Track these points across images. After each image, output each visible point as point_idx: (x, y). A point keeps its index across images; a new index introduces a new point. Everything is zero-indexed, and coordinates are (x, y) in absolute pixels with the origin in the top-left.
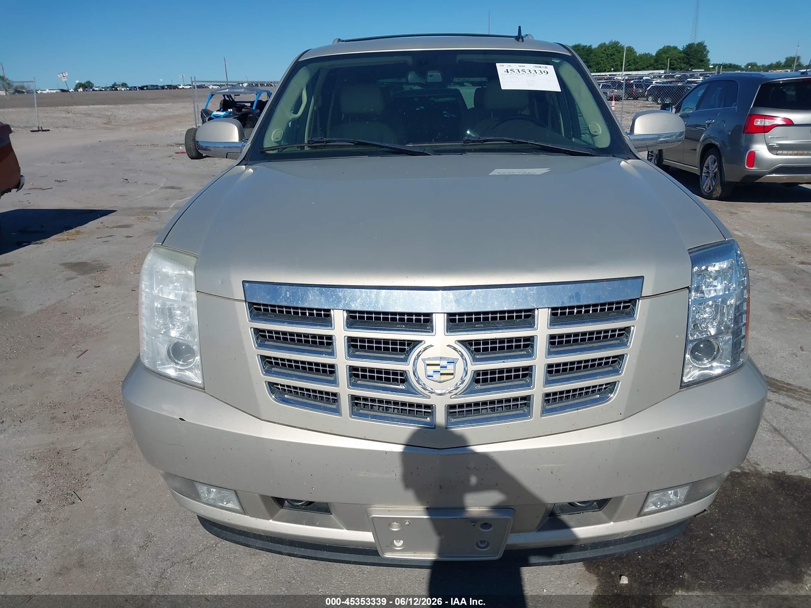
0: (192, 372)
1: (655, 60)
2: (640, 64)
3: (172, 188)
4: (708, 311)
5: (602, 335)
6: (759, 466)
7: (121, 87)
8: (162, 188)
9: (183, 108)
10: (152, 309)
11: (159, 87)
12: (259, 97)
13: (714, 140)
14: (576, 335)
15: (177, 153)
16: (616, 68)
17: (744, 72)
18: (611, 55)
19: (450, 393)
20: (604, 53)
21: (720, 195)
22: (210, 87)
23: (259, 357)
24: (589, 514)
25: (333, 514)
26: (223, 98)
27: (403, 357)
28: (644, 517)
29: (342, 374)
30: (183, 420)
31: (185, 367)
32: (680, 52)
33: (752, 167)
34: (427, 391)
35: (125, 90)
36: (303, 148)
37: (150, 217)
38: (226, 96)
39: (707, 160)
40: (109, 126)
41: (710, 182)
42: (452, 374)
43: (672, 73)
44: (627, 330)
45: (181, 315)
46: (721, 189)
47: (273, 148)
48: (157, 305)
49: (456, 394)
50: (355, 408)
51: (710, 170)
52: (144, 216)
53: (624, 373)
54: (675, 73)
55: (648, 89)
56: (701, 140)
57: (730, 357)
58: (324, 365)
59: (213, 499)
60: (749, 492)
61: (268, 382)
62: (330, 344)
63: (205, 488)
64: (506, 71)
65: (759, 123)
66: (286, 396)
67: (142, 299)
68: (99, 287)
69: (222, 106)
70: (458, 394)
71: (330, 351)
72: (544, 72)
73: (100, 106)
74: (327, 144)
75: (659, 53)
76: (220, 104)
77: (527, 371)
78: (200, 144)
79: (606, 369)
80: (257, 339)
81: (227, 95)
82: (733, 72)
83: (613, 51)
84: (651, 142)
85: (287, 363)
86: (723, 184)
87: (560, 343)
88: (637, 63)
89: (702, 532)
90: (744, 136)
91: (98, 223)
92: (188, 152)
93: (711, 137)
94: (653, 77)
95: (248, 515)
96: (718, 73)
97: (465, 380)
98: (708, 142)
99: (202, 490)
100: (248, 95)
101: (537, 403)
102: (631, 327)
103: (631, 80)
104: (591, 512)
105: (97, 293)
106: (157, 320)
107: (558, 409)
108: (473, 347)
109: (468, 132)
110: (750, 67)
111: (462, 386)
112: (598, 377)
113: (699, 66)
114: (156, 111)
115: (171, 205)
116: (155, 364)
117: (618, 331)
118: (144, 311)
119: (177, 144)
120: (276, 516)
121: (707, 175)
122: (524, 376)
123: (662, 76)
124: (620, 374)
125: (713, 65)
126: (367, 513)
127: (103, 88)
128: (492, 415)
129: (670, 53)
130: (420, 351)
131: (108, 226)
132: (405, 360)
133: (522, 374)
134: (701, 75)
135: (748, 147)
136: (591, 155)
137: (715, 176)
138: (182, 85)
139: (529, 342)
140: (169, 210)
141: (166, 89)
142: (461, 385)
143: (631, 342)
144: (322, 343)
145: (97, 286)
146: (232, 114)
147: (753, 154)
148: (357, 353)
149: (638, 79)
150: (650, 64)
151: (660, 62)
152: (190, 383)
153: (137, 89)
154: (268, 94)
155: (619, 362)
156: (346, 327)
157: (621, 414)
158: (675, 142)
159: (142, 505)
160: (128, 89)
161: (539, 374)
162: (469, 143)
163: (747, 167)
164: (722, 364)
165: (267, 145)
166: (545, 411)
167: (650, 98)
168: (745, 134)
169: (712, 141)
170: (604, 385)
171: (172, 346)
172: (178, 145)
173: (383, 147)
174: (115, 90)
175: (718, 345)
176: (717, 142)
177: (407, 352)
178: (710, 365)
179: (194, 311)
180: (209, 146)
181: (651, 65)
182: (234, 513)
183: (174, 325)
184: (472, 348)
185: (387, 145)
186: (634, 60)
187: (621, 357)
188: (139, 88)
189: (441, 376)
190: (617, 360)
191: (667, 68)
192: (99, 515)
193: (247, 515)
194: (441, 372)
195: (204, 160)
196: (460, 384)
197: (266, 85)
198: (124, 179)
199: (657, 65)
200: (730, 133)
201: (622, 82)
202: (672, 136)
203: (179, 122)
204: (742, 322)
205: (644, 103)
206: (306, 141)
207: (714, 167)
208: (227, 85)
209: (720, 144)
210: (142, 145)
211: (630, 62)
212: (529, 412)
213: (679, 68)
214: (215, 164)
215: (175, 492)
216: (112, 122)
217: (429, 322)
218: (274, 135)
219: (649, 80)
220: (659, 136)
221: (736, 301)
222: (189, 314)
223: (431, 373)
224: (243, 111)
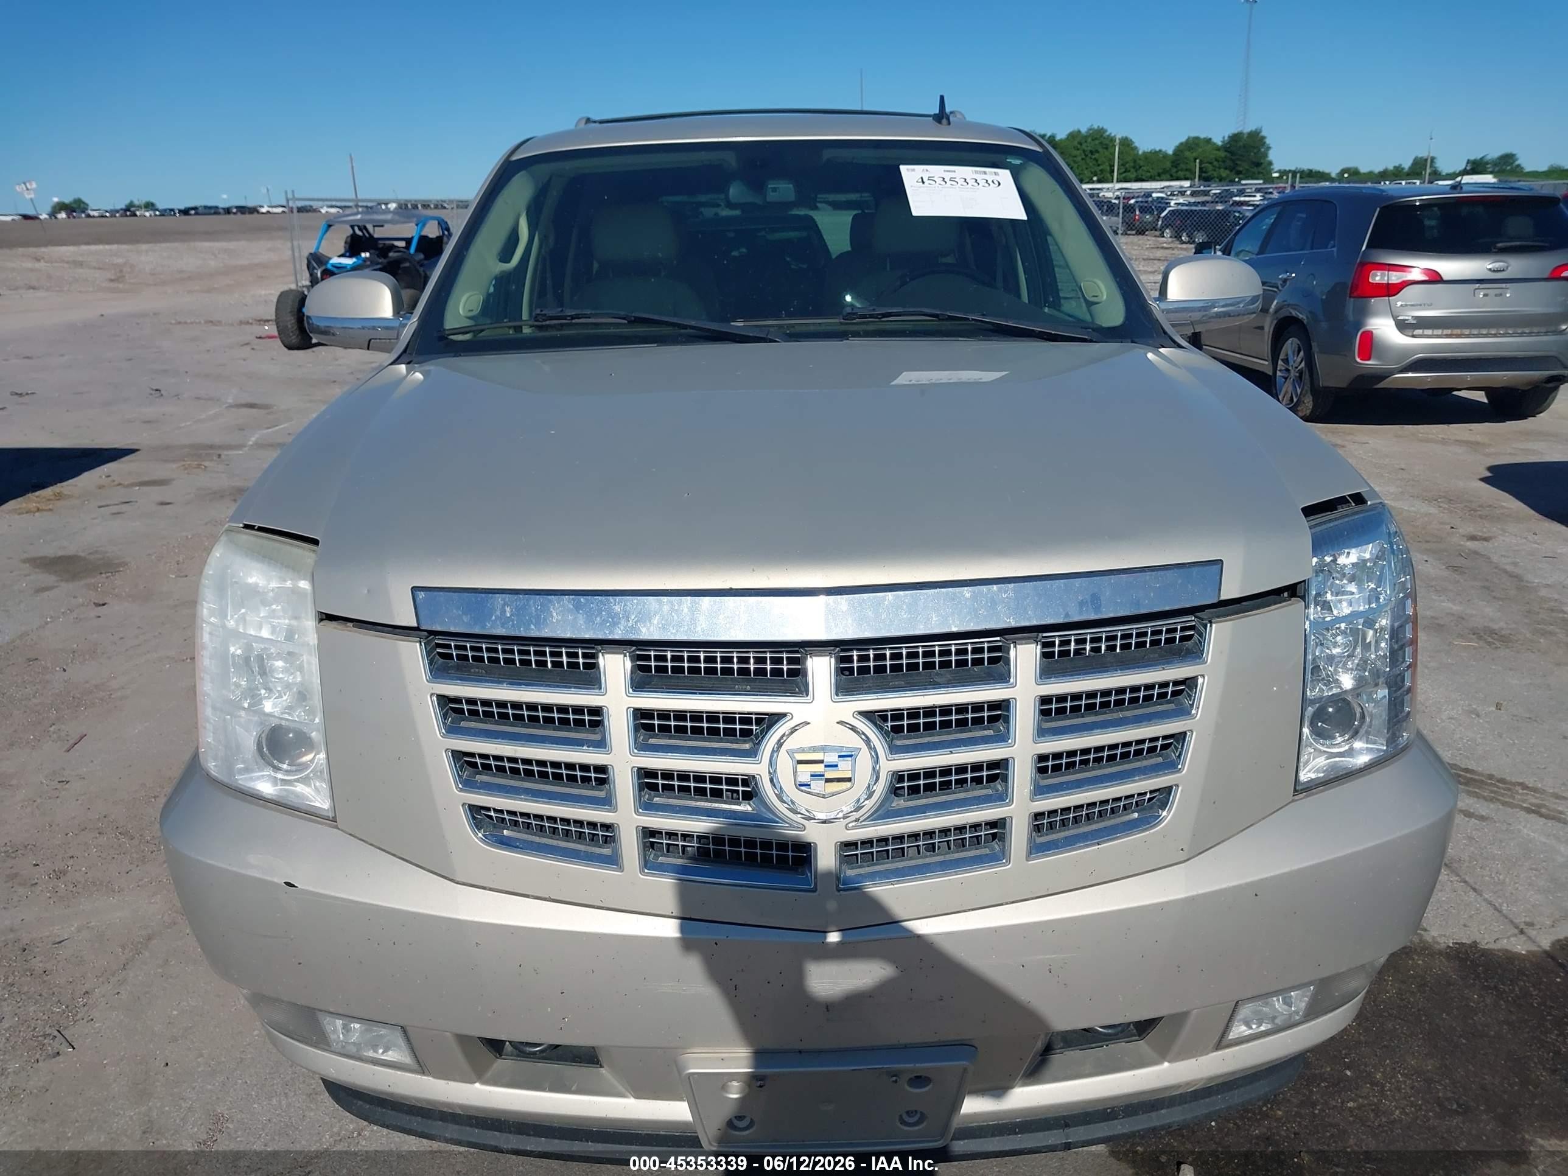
0: (309, 785)
1: (1173, 162)
2: (1145, 168)
3: (252, 406)
4: (1341, 641)
5: (1142, 694)
6: (1427, 933)
7: (143, 210)
8: (231, 406)
9: (269, 250)
10: (223, 657)
11: (221, 211)
12: (421, 230)
13: (1295, 309)
14: (1091, 695)
15: (260, 338)
16: (1102, 176)
17: (1336, 184)
18: (1092, 152)
19: (845, 818)
20: (1078, 149)
21: (1312, 412)
22: (323, 211)
23: (450, 754)
24: (1120, 1047)
25: (604, 1065)
26: (351, 232)
27: (747, 746)
28: (1227, 1051)
29: (624, 785)
30: (293, 886)
31: (294, 775)
32: (1218, 149)
33: (1369, 359)
34: (799, 816)
35: (151, 216)
36: (518, 329)
37: (207, 464)
38: (356, 229)
39: (1284, 348)
40: (121, 286)
41: (1290, 389)
42: (849, 780)
43: (1205, 187)
44: (1190, 683)
45: (285, 670)
46: (1313, 401)
47: (463, 330)
48: (235, 650)
49: (857, 820)
50: (652, 854)
51: (1290, 364)
52: (196, 463)
53: (1188, 769)
54: (1209, 186)
55: (1163, 215)
56: (1271, 310)
57: (1386, 731)
58: (585, 768)
59: (354, 1044)
60: (1412, 984)
61: (470, 806)
62: (597, 724)
63: (339, 1023)
64: (920, 180)
65: (1378, 278)
66: (505, 831)
67: (202, 639)
68: (104, 605)
69: (347, 246)
70: (861, 819)
71: (597, 737)
72: (993, 182)
73: (101, 247)
74: (574, 321)
75: (1180, 150)
76: (346, 243)
77: (998, 771)
78: (315, 323)
79: (1151, 760)
80: (445, 716)
81: (358, 226)
82: (1316, 185)
83: (1096, 145)
84: (1197, 316)
85: (507, 765)
86: (1317, 392)
87: (1061, 711)
88: (1140, 167)
89: (1329, 1069)
90: (1351, 303)
91: (101, 477)
92: (282, 335)
93: (1289, 305)
94: (1169, 193)
95: (430, 1074)
96: (1293, 186)
97: (875, 791)
98: (1283, 314)
99: (335, 1027)
100: (398, 227)
101: (1019, 834)
102: (1197, 676)
103: (1129, 199)
104: (1123, 1043)
105: (99, 617)
106: (235, 680)
107: (1060, 844)
108: (889, 724)
109: (848, 298)
110: (1346, 175)
111: (869, 804)
112: (1137, 778)
113: (1254, 173)
114: (216, 256)
115: (249, 441)
116: (231, 771)
117: (1173, 686)
118: (207, 662)
119: (260, 321)
120: (489, 1074)
121: (1286, 376)
122: (992, 779)
123: (1185, 192)
124: (1179, 771)
125: (1279, 171)
126: (677, 1066)
127: (107, 211)
128: (927, 860)
129: (1200, 150)
130: (784, 735)
131: (122, 482)
132: (752, 753)
133: (987, 775)
134: (1258, 190)
135: (1359, 324)
136: (1091, 341)
137: (1300, 377)
138: (265, 206)
139: (1000, 711)
140: (246, 449)
141: (235, 213)
142: (867, 802)
143: (1198, 708)
144: (580, 723)
145: (101, 602)
146: (368, 263)
147: (1368, 337)
148: (652, 741)
149: (1142, 197)
150: (1164, 169)
151: (1182, 166)
152: (304, 808)
153: (175, 214)
154: (439, 223)
155: (1175, 746)
156: (631, 690)
157: (1182, 850)
158: (1244, 315)
159: (201, 1055)
160: (157, 213)
161: (1022, 775)
162: (855, 319)
163: (1358, 360)
164: (1370, 743)
165: (450, 323)
166: (1035, 849)
167: (1168, 233)
168: (1352, 299)
169: (1291, 311)
170: (1148, 794)
171: (266, 732)
172: (262, 323)
173: (685, 327)
174: (130, 216)
175: (1362, 708)
176: (1301, 313)
177: (757, 737)
178: (1347, 747)
179: (311, 662)
180: (332, 325)
181: (1165, 172)
182: (399, 1073)
183: (269, 689)
184: (887, 726)
185: (693, 323)
186: (1135, 161)
187: (1180, 738)
188: (180, 211)
189: (826, 784)
190: (1172, 743)
191: (1195, 178)
192: (112, 1078)
193: (428, 1076)
194: (826, 777)
195: (313, 351)
196: (866, 799)
197: (432, 206)
198: (153, 390)
199: (1177, 172)
200: (1324, 297)
201: (1114, 201)
202: (1239, 303)
203: (262, 277)
204: (1404, 661)
205: (1158, 241)
206: (525, 315)
207: (1299, 360)
208: (357, 206)
209: (1307, 317)
210: (189, 321)
211: (1127, 165)
212: (1003, 851)
213: (1217, 178)
214: (337, 360)
215: (276, 1032)
216: (127, 277)
217: (798, 676)
218: (466, 303)
219: (1162, 198)
220: (1213, 303)
221: (1393, 621)
222: (301, 669)
223: (804, 778)
224: (391, 257)
